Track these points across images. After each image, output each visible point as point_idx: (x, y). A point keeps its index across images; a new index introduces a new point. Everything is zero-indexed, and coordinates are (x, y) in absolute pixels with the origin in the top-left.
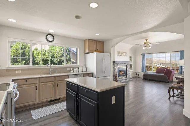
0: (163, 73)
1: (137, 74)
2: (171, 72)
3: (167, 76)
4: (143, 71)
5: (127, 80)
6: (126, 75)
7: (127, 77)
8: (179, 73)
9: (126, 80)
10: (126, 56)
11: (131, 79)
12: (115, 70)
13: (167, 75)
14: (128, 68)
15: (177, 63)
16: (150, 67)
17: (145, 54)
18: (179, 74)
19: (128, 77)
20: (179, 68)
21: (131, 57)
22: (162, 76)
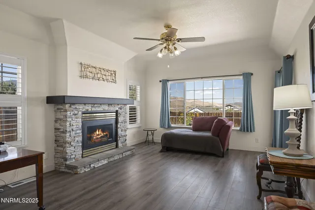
0: (209, 130)
1: (150, 133)
3: (218, 139)
4: (162, 126)
5: (116, 158)
6: (116, 141)
7: (117, 146)
8: (243, 130)
9: (112, 159)
10: (115, 81)
11: (129, 153)
12: (68, 130)
13: (218, 136)
14: (120, 119)
16: (179, 114)
17: (168, 81)
18: (240, 130)
19: (120, 145)
20: (242, 115)
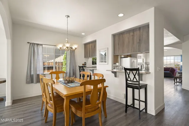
0: (169, 71)
2: (175, 70)
3: (171, 73)
10: (141, 58)
15: (179, 63)
21: (143, 60)
22: (168, 73)
